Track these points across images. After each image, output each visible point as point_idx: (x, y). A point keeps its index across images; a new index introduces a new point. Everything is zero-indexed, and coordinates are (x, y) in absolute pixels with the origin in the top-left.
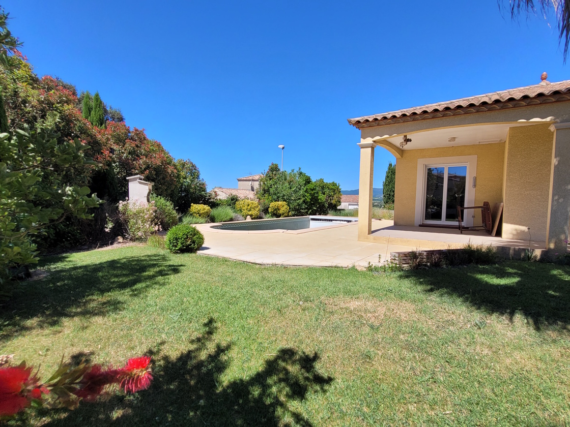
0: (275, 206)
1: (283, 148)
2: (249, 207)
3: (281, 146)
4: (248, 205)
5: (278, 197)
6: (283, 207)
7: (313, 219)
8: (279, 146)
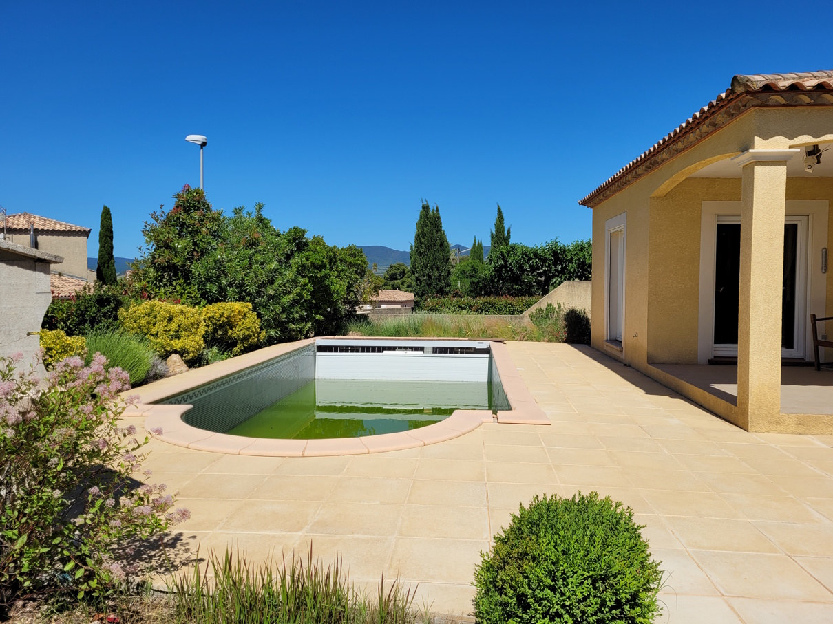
0: (222, 315)
1: (204, 144)
2: (173, 326)
3: (197, 138)
4: (170, 319)
5: (222, 290)
6: (244, 317)
7: (322, 349)
8: (190, 138)
